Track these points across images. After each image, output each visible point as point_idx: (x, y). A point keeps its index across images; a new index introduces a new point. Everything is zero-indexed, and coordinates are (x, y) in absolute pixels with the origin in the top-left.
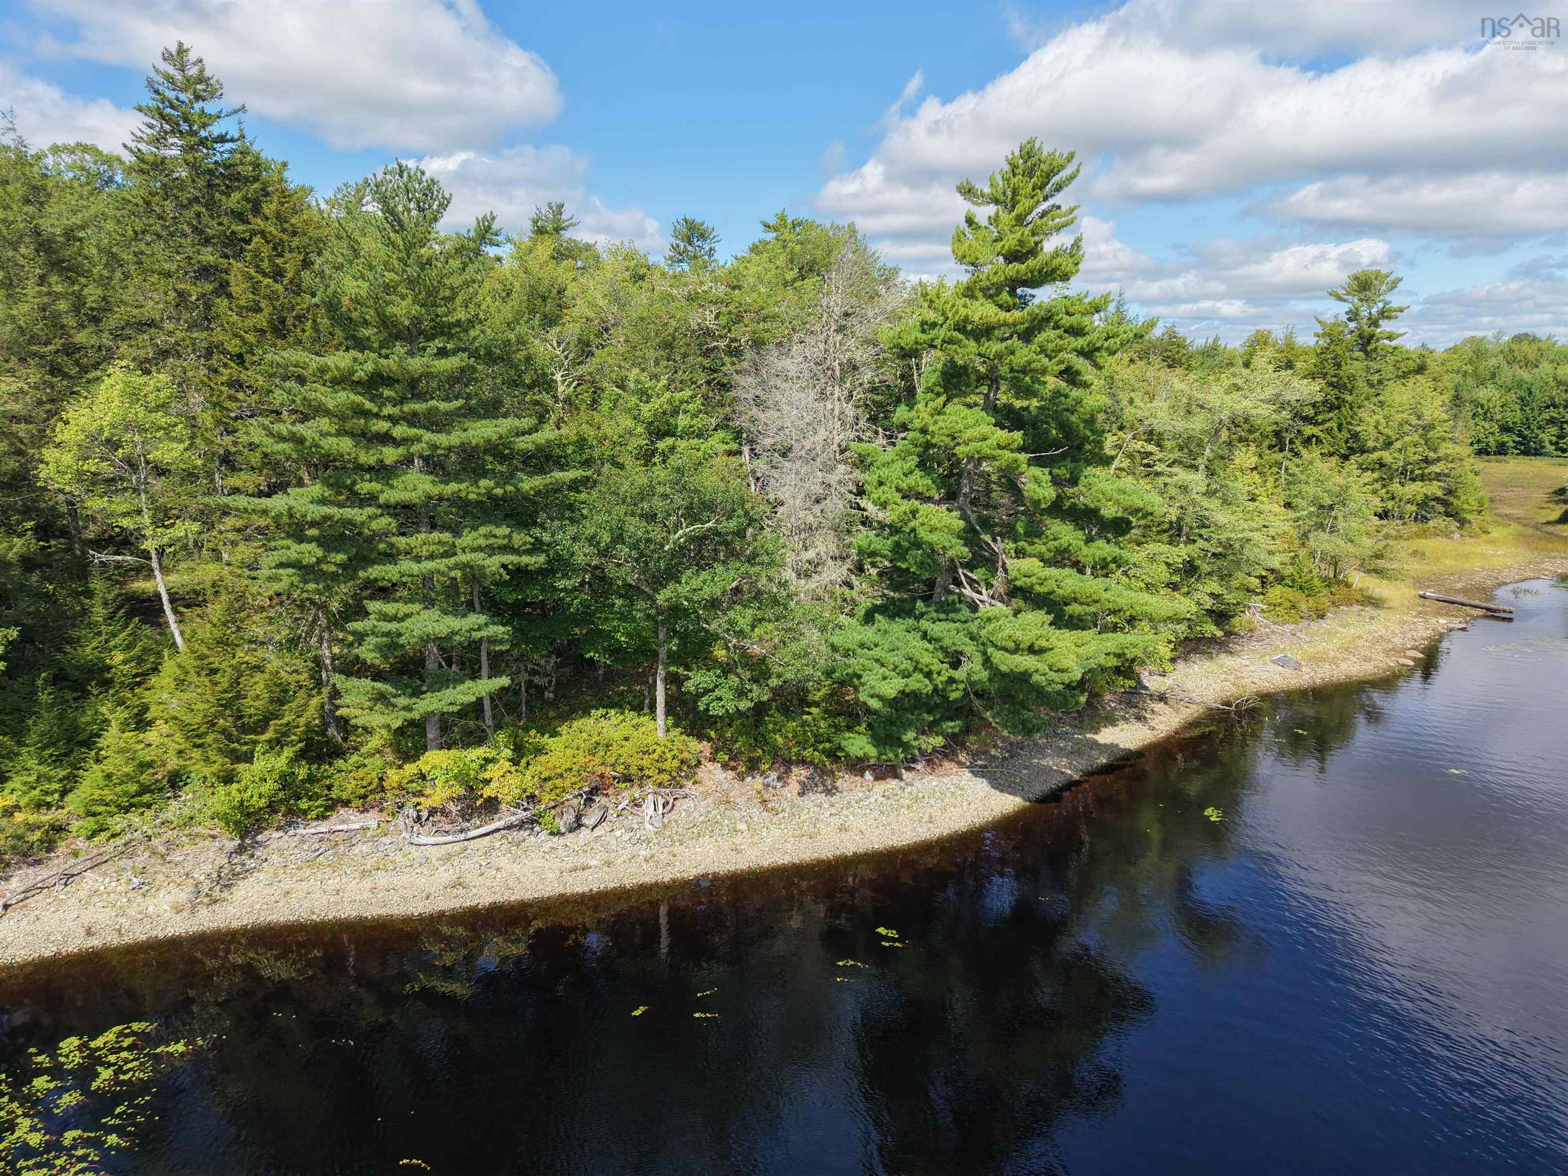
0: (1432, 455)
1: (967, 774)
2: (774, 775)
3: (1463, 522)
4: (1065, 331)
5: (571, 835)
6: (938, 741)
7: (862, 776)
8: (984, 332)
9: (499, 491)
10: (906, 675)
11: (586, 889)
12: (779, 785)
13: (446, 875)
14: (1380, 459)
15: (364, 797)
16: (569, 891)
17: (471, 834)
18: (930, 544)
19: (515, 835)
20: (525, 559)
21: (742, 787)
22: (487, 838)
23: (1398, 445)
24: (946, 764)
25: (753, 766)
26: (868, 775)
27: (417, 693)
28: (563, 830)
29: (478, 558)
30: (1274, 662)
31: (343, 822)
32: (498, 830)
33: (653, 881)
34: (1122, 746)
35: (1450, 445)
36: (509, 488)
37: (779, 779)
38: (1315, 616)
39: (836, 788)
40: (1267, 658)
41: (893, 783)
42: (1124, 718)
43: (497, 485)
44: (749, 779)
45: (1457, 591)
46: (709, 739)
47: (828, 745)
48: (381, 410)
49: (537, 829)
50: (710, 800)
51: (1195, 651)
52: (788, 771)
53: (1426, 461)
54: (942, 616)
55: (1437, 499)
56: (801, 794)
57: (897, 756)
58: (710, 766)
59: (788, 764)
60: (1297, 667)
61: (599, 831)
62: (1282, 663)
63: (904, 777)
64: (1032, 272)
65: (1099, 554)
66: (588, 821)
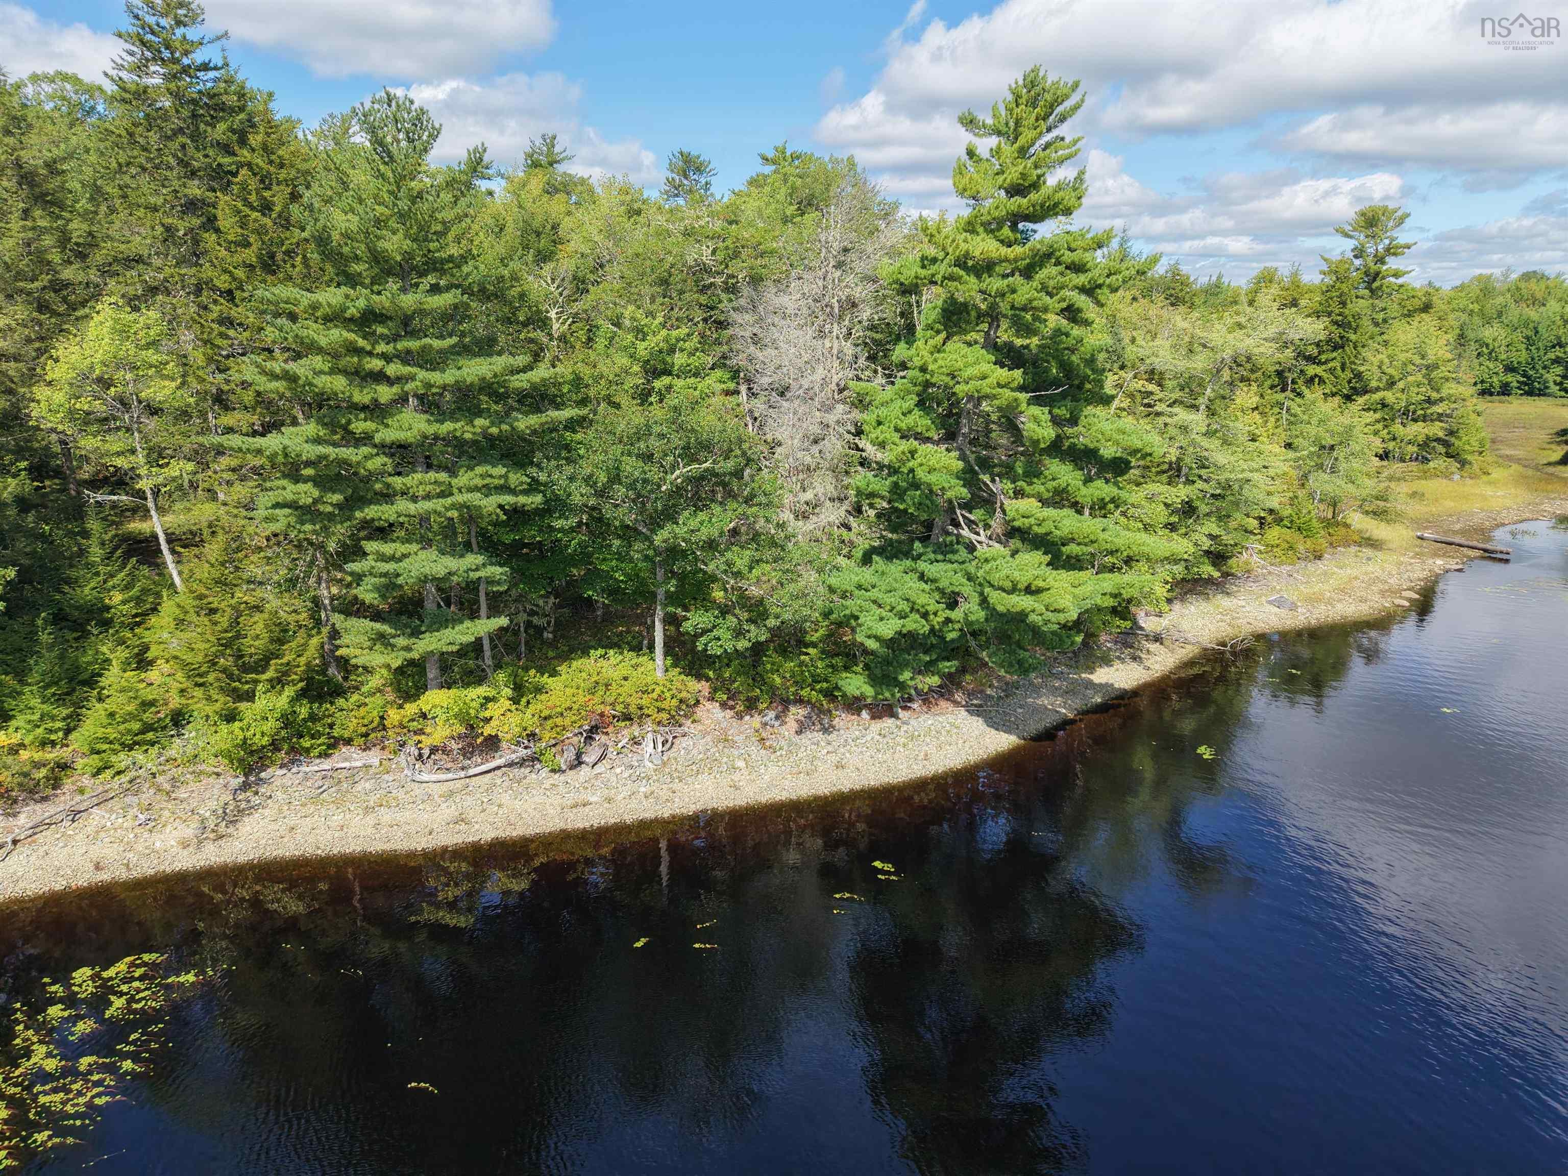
0: (1435, 395)
1: (963, 712)
2: (772, 714)
3: (1463, 463)
4: (1067, 268)
5: (572, 772)
6: (935, 680)
7: (859, 715)
8: (984, 268)
9: (494, 430)
10: (902, 616)
11: (587, 825)
12: (777, 724)
13: (448, 811)
14: (1383, 399)
15: (366, 735)
16: (569, 827)
17: (471, 772)
18: (929, 485)
19: (516, 772)
20: (522, 499)
21: (740, 726)
22: (489, 776)
23: (1401, 385)
24: (943, 704)
25: (751, 705)
26: (865, 714)
27: (416, 633)
28: (564, 767)
29: (475, 499)
30: (1270, 602)
31: (346, 760)
32: (499, 768)
33: (653, 817)
34: (1116, 686)
35: (1453, 385)
36: (505, 427)
37: (777, 717)
38: (1312, 557)
39: (833, 727)
40: (1264, 598)
41: (889, 722)
42: (1119, 658)
43: (493, 424)
44: (747, 718)
45: (1455, 532)
46: (708, 679)
47: (825, 685)
48: (374, 348)
49: (538, 766)
50: (708, 738)
51: (1191, 591)
52: (786, 710)
53: (1429, 401)
54: (940, 557)
55: (1438, 440)
56: (799, 732)
57: (893, 695)
58: (709, 705)
59: (786, 703)
60: (1293, 607)
61: (599, 768)
62: (1279, 603)
63: (901, 716)
64: (1034, 206)
65: (1098, 494)
66: (589, 758)
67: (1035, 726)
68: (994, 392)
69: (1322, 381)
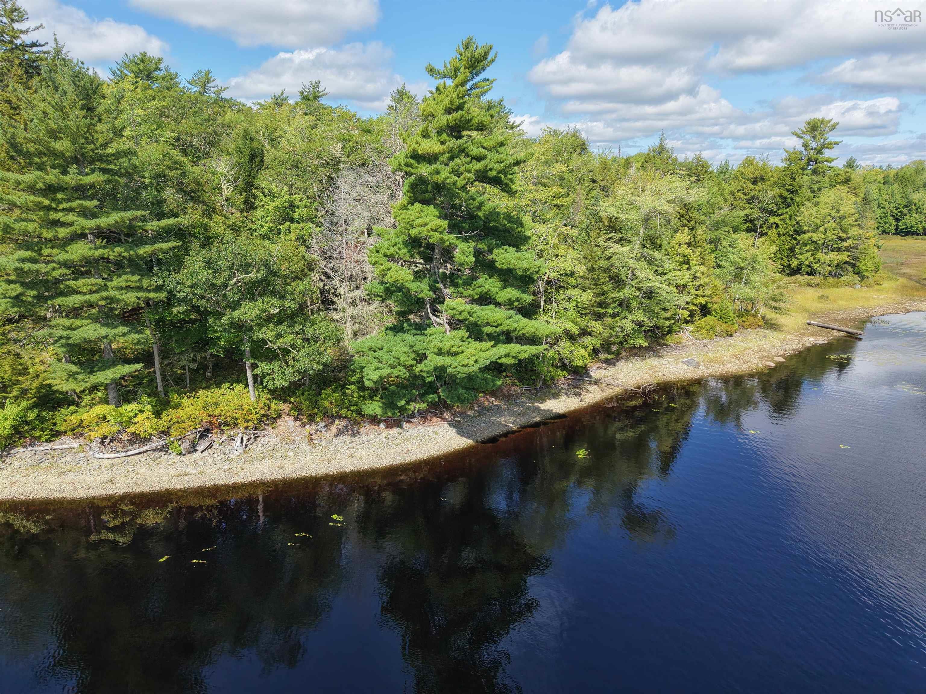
0: (844, 235)
1: (446, 425)
2: (322, 424)
3: (863, 278)
4: (473, 158)
5: (189, 455)
6: (423, 406)
7: (378, 426)
8: (431, 159)
9: (126, 254)
10: (393, 367)
11: (182, 487)
12: (324, 430)
13: (106, 476)
14: (811, 238)
15: (73, 430)
16: (172, 487)
17: (129, 453)
18: (408, 289)
19: (157, 454)
20: (152, 295)
21: (302, 431)
22: (140, 456)
23: (822, 229)
24: (434, 419)
25: (312, 419)
26: (382, 426)
27: (92, 372)
28: (184, 453)
29: (117, 294)
30: (683, 362)
31: (61, 444)
32: (147, 451)
33: (223, 483)
34: (554, 411)
35: (856, 229)
36: (132, 252)
37: (326, 426)
38: (725, 335)
39: (359, 433)
40: (680, 360)
41: (395, 430)
42: (566, 394)
43: (126, 251)
44: (308, 426)
45: (835, 321)
46: (290, 403)
47: (355, 407)
48: (58, 206)
49: (170, 451)
50: (279, 438)
51: (635, 355)
52: (332, 423)
53: (840, 239)
54: (419, 332)
55: (846, 263)
56: (336, 436)
57: (393, 414)
58: (287, 418)
59: (333, 418)
60: (697, 365)
61: (206, 453)
62: (688, 363)
63: (404, 427)
64: (455, 121)
66: (200, 448)
67: (487, 434)
68: (429, 234)
69: (777, 226)
